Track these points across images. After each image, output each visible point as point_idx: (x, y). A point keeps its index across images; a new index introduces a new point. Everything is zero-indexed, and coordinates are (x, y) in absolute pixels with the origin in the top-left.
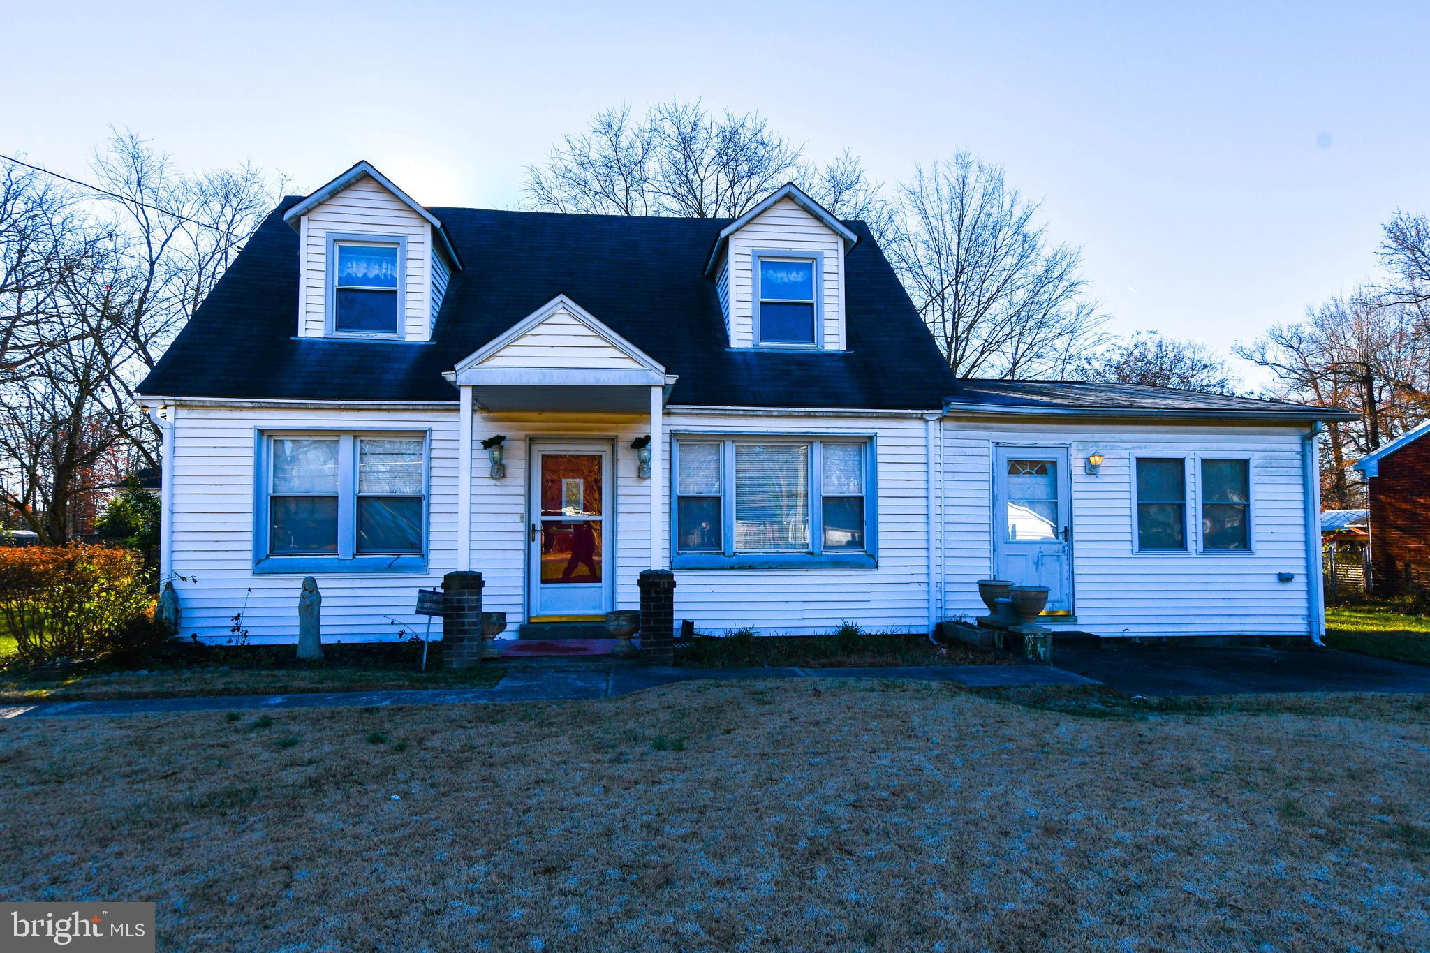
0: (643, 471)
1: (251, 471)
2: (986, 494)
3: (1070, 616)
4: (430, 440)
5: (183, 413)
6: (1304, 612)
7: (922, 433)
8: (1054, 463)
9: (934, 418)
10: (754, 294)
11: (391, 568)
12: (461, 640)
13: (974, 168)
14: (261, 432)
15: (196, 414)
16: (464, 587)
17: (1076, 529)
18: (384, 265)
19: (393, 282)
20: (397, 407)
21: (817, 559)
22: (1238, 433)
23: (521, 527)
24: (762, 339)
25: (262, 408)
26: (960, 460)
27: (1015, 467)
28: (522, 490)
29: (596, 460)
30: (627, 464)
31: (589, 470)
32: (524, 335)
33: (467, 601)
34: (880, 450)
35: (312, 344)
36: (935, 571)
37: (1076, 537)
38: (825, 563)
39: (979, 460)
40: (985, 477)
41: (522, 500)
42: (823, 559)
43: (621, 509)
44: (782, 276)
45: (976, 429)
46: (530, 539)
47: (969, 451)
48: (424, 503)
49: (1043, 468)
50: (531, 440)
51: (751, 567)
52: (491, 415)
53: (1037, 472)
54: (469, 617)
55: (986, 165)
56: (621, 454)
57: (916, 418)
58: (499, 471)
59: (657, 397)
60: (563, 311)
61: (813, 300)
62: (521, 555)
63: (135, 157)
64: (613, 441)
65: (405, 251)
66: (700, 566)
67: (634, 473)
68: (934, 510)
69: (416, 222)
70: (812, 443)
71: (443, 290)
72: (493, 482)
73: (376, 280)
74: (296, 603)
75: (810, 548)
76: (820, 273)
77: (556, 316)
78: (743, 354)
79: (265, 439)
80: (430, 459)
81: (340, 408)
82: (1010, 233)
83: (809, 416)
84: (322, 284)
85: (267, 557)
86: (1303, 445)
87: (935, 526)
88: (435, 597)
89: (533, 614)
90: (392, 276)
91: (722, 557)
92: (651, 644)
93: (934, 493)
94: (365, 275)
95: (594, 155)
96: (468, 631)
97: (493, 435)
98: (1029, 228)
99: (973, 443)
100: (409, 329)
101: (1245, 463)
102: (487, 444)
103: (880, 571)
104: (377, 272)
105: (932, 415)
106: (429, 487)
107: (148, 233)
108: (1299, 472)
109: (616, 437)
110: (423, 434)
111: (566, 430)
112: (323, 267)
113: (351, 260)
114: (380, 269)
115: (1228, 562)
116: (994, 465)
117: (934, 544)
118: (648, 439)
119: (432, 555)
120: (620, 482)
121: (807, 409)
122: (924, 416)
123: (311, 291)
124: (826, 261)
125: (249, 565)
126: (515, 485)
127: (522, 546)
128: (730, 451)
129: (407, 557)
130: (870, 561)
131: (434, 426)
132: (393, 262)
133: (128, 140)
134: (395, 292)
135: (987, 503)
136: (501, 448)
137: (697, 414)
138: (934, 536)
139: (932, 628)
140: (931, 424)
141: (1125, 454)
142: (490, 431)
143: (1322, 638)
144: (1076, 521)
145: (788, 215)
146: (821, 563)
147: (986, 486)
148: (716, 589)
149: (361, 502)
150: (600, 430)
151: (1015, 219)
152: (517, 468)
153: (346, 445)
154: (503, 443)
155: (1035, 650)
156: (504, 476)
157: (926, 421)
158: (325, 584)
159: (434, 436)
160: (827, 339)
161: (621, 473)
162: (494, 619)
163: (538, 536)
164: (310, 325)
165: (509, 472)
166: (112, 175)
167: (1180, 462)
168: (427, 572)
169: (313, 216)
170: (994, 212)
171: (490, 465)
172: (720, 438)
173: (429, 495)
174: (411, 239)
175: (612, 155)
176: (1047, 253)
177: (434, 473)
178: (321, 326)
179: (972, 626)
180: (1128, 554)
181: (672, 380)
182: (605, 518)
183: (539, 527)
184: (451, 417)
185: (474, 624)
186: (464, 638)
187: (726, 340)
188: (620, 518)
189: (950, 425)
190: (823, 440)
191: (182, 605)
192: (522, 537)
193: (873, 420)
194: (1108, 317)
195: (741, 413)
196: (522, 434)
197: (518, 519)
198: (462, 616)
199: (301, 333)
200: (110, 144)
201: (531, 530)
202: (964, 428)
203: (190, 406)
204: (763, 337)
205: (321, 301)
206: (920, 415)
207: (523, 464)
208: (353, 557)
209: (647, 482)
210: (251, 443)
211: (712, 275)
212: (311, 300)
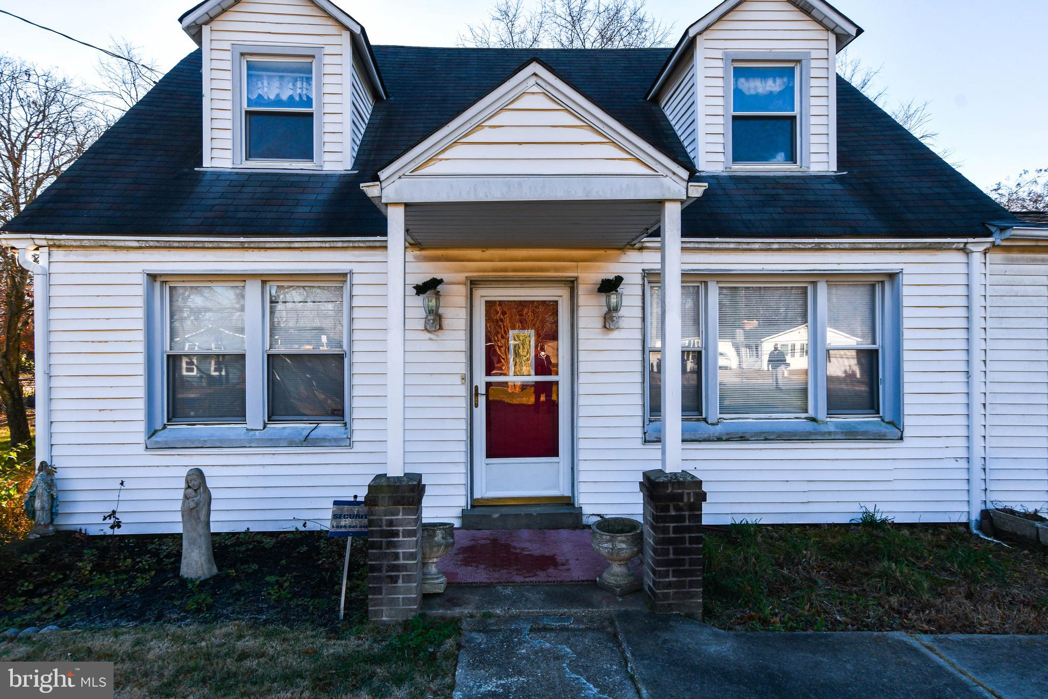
0: (610, 319)
1: (140, 324)
4: (352, 285)
5: (58, 255)
7: (962, 269)
9: (982, 248)
10: (726, 107)
11: (307, 441)
12: (394, 579)
14: (153, 277)
15: (74, 255)
16: (397, 502)
18: (299, 84)
19: (309, 103)
20: (311, 245)
21: (823, 428)
23: (462, 390)
24: (734, 161)
25: (151, 247)
26: (1012, 302)
28: (463, 345)
29: (552, 307)
30: (590, 311)
31: (543, 319)
32: (479, 126)
34: (905, 291)
35: (218, 176)
36: (978, 442)
38: (835, 433)
41: (462, 358)
42: (832, 428)
43: (582, 367)
45: (1034, 262)
46: (472, 405)
47: (1021, 290)
48: (346, 360)
50: (473, 284)
51: (743, 438)
52: (424, 253)
56: (582, 300)
57: (956, 249)
58: (435, 323)
59: (673, 217)
60: (536, 89)
61: (796, 112)
62: (463, 425)
64: (572, 284)
65: (320, 65)
67: (599, 323)
68: (977, 366)
69: (333, 29)
70: (814, 283)
72: (428, 335)
73: (291, 101)
74: (178, 506)
75: (812, 415)
76: (807, 78)
77: (526, 98)
78: (715, 178)
79: (157, 285)
80: (351, 308)
81: (243, 247)
83: (818, 249)
84: (228, 105)
85: (164, 427)
87: (978, 387)
88: (356, 510)
89: (477, 495)
90: (308, 97)
91: (703, 424)
93: (978, 345)
94: (278, 95)
96: (405, 567)
97: (427, 278)
99: (1027, 280)
102: (421, 289)
103: (906, 442)
104: (291, 92)
105: (977, 245)
106: (351, 341)
109: (577, 278)
110: (343, 277)
111: (514, 270)
112: (228, 85)
113: (260, 78)
114: (294, 89)
117: (977, 410)
118: (619, 280)
119: (356, 425)
120: (582, 334)
121: (817, 240)
122: (967, 246)
123: (216, 114)
124: (814, 64)
125: (141, 438)
126: (454, 340)
127: (463, 413)
129: (328, 428)
130: (892, 432)
131: (356, 268)
132: (309, 80)
134: (311, 115)
136: (438, 294)
138: (978, 400)
139: (975, 516)
140: (977, 258)
142: (424, 272)
145: (768, 8)
146: (830, 433)
148: (700, 466)
149: (272, 360)
150: (556, 269)
152: (455, 318)
153: (253, 293)
154: (439, 288)
156: (441, 328)
157: (969, 253)
159: (356, 279)
160: (814, 158)
161: (582, 323)
162: (437, 534)
163: (482, 401)
164: (216, 153)
165: (445, 323)
168: (350, 446)
169: (216, 25)
171: (424, 315)
172: (702, 279)
173: (352, 353)
174: (328, 51)
177: (357, 325)
178: (229, 154)
181: (697, 190)
182: (563, 379)
183: (482, 390)
184: (377, 255)
185: (412, 556)
186: (398, 577)
187: (692, 164)
188: (582, 379)
189: (1000, 256)
190: (830, 279)
192: (463, 403)
193: (897, 253)
195: (732, 246)
196: (461, 276)
197: (458, 380)
198: (394, 545)
199: (207, 163)
201: (473, 393)
202: (1016, 262)
203: (65, 246)
204: (736, 158)
205: (229, 125)
206: (962, 246)
207: (463, 313)
208: (265, 427)
209: (615, 334)
210: (140, 291)
211: (656, 99)
212: (217, 124)
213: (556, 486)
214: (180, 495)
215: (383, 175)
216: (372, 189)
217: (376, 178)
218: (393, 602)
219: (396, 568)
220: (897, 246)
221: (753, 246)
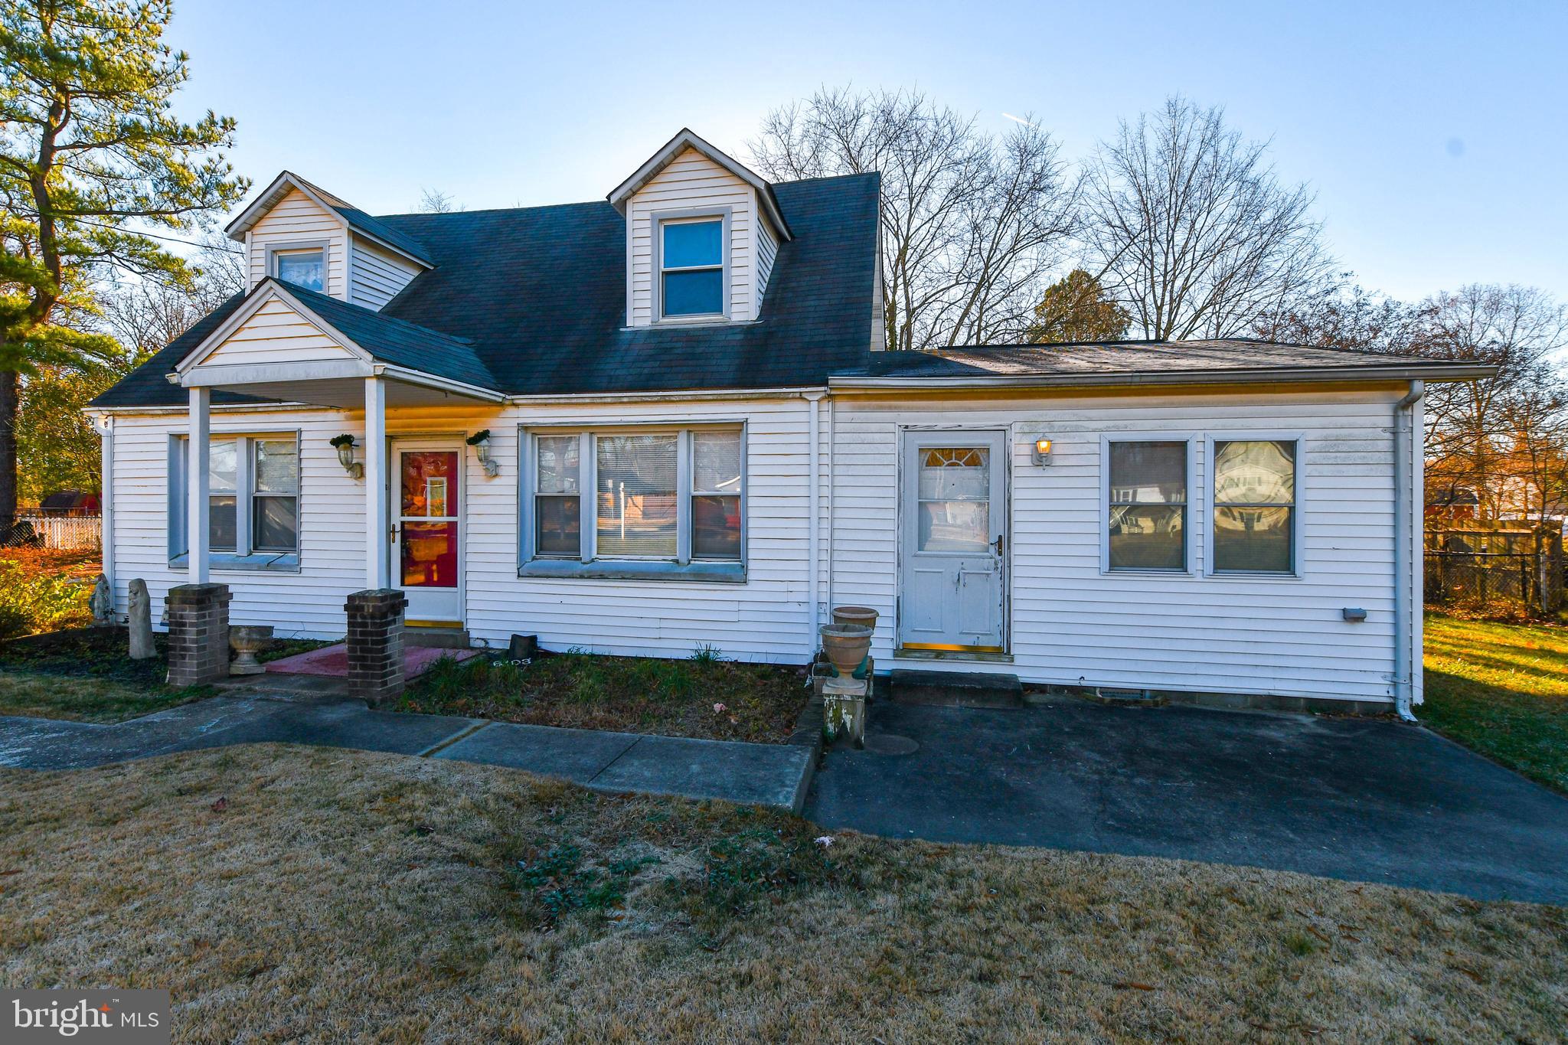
0: (491, 468)
1: (165, 473)
2: (892, 494)
3: (1002, 652)
4: (304, 440)
5: (119, 421)
6: (1387, 667)
7: (803, 417)
8: (987, 452)
9: (817, 397)
10: (656, 264)
11: (270, 566)
12: (183, 657)
14: (177, 437)
15: (127, 422)
16: (185, 601)
17: (1015, 539)
18: (314, 271)
20: (269, 409)
22: (1282, 403)
23: (382, 528)
25: (172, 414)
26: (857, 449)
27: (935, 457)
29: (452, 457)
30: (474, 460)
34: (752, 439)
36: (817, 588)
37: (1016, 550)
39: (881, 449)
40: (889, 472)
43: (470, 510)
45: (881, 409)
46: (389, 541)
47: (869, 437)
49: (972, 458)
50: (391, 438)
51: (602, 577)
52: (352, 413)
53: (967, 464)
54: (190, 634)
56: (469, 450)
57: (794, 398)
58: (353, 470)
60: (275, 298)
61: (722, 265)
65: (327, 255)
66: (550, 573)
67: (483, 472)
68: (817, 512)
71: (394, 290)
72: (354, 482)
75: (677, 557)
76: (729, 232)
79: (182, 443)
80: (300, 459)
85: (187, 552)
86: (1395, 417)
92: (357, 676)
93: (816, 491)
96: (190, 649)
97: (341, 434)
99: (874, 427)
101: (1293, 446)
102: (336, 442)
103: (751, 586)
105: (815, 393)
106: (301, 487)
108: (1389, 458)
115: (1254, 590)
116: (902, 456)
117: (817, 555)
119: (303, 555)
120: (471, 481)
122: (804, 395)
124: (734, 217)
125: (166, 560)
129: (286, 556)
130: (739, 575)
131: (304, 427)
132: (321, 267)
135: (891, 504)
136: (352, 447)
137: (546, 404)
138: (817, 545)
139: (811, 657)
140: (814, 406)
141: (1094, 437)
144: (1015, 528)
147: (891, 483)
148: (566, 600)
149: (256, 501)
150: (450, 425)
153: (241, 448)
154: (352, 442)
157: (808, 402)
159: (304, 436)
160: (736, 309)
161: (471, 471)
163: (398, 537)
165: (365, 471)
167: (1182, 446)
168: (299, 571)
169: (256, 230)
171: (343, 465)
173: (300, 496)
177: (304, 473)
180: (1095, 574)
182: (460, 519)
183: (398, 528)
186: (186, 655)
188: (471, 519)
189: (840, 405)
193: (742, 403)
195: (588, 401)
201: (391, 531)
202: (861, 409)
203: (121, 415)
204: (666, 312)
206: (798, 395)
208: (250, 554)
209: (496, 481)
210: (165, 447)
213: (454, 613)
215: (179, 368)
216: (173, 379)
217: (175, 370)
218: (183, 673)
219: (185, 649)
220: (736, 397)
221: (606, 400)
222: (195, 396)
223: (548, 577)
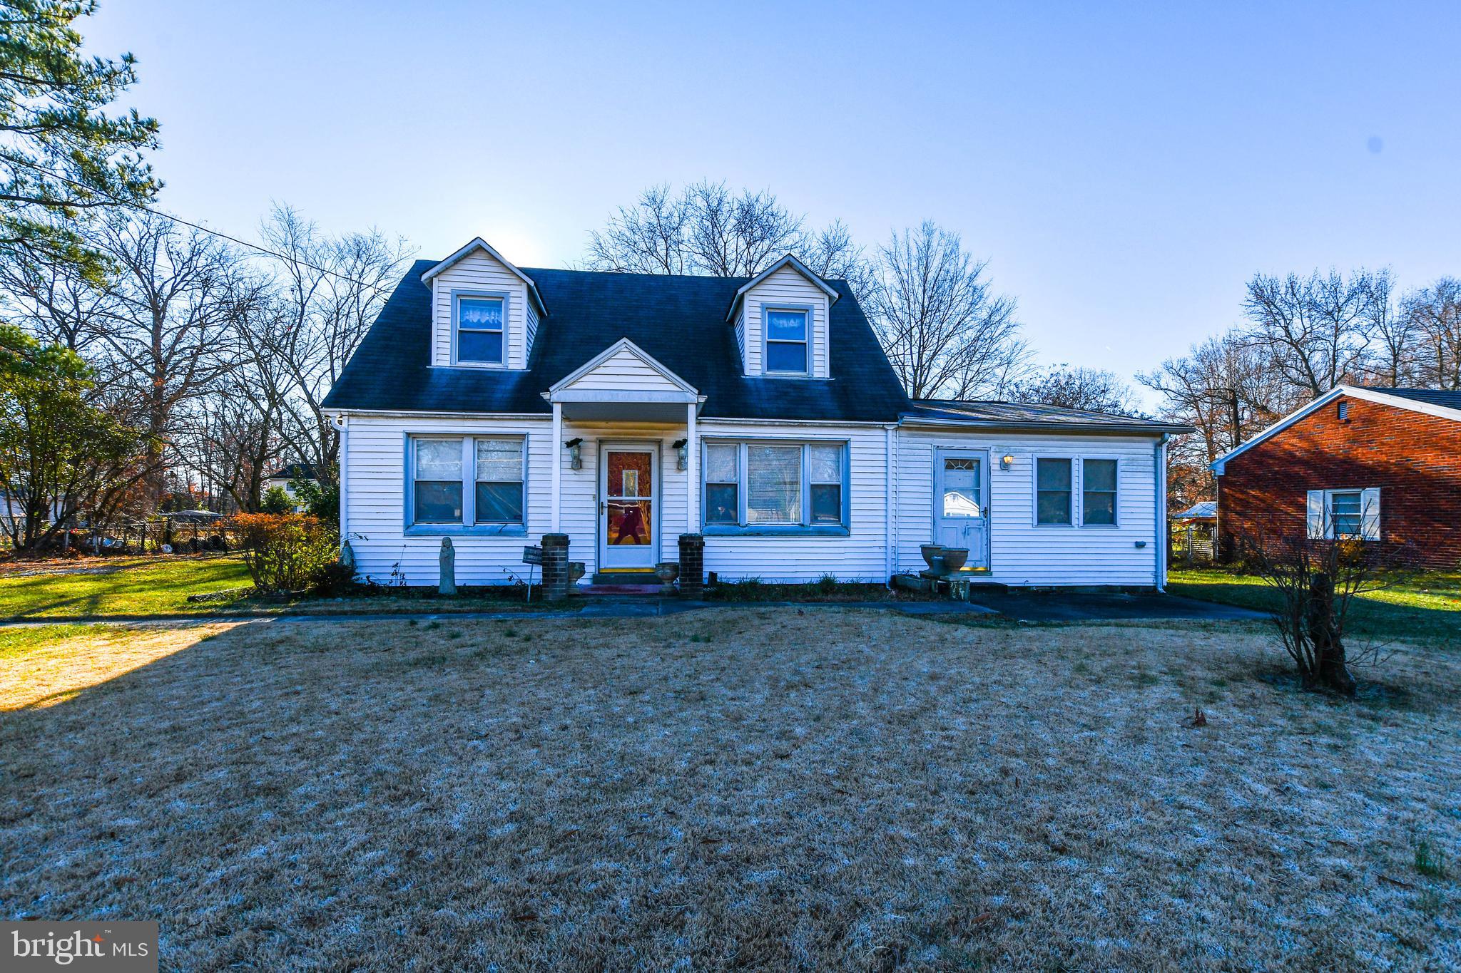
0: (681, 465)
1: (401, 462)
2: (929, 483)
3: (988, 572)
4: (528, 441)
5: (353, 421)
6: (1153, 569)
7: (883, 439)
8: (979, 462)
9: (893, 428)
10: (763, 335)
11: (500, 533)
12: (555, 581)
13: (936, 235)
14: (408, 434)
15: (362, 421)
16: (557, 544)
17: (993, 509)
18: (493, 313)
19: (499, 325)
20: (505, 417)
21: (806, 529)
22: (1110, 441)
23: (594, 504)
24: (769, 369)
25: (409, 417)
26: (912, 458)
27: (951, 464)
28: (594, 478)
29: (647, 456)
30: (669, 458)
31: (642, 463)
32: (598, 367)
33: (557, 554)
34: (852, 451)
35: (442, 371)
36: (891, 538)
37: (993, 515)
38: (812, 532)
39: (924, 458)
40: (928, 471)
41: (594, 485)
42: (812, 529)
43: (665, 492)
44: (783, 323)
45: (924, 436)
46: (600, 513)
47: (917, 452)
48: (524, 486)
49: (968, 464)
50: (601, 442)
51: (758, 534)
52: (573, 423)
53: (967, 468)
54: (560, 565)
55: (946, 232)
56: (665, 452)
57: (879, 428)
58: (578, 464)
59: (692, 411)
60: (625, 349)
61: (806, 341)
62: (594, 524)
63: (290, 223)
64: (659, 443)
65: (508, 303)
66: (722, 533)
67: (674, 466)
68: (891, 495)
69: (516, 282)
70: (803, 445)
71: (535, 330)
72: (574, 472)
73: (487, 324)
74: (438, 557)
75: (802, 522)
76: (811, 321)
77: (621, 353)
78: (754, 380)
79: (411, 439)
80: (528, 455)
81: (464, 418)
82: (964, 285)
83: (801, 425)
84: (448, 327)
85: (413, 524)
86: (1156, 450)
87: (891, 506)
88: (536, 552)
89: (602, 567)
90: (498, 321)
91: (737, 527)
92: (687, 585)
93: (891, 482)
94: (479, 320)
95: (641, 222)
96: (560, 575)
97: (574, 438)
98: (978, 282)
99: (920, 446)
100: (511, 361)
101: (1115, 462)
102: (569, 445)
103: (852, 538)
104: (488, 318)
105: (891, 426)
106: (527, 475)
107: (300, 282)
108: (1152, 469)
109: (662, 440)
110: (523, 437)
111: (626, 434)
112: (448, 315)
113: (469, 310)
114: (490, 316)
115: (1100, 533)
116: (935, 462)
117: (891, 519)
118: (685, 441)
119: (530, 524)
120: (665, 472)
121: (800, 421)
122: (885, 426)
123: (440, 332)
124: (816, 312)
125: (401, 529)
126: (589, 474)
127: (594, 518)
128: (744, 451)
129: (512, 526)
130: (844, 531)
131: (531, 431)
132: (499, 311)
133: (285, 211)
134: (501, 333)
135: (929, 489)
136: (579, 447)
137: (720, 424)
138: (891, 513)
139: (888, 578)
140: (890, 432)
141: (1029, 455)
142: (572, 435)
143: (1164, 588)
144: (993, 503)
145: (788, 277)
146: (809, 532)
147: (929, 477)
148: (734, 550)
149: (479, 485)
150: (651, 434)
151: (967, 275)
152: (590, 461)
153: (468, 446)
154: (580, 444)
155: (957, 592)
156: (581, 467)
157: (887, 430)
158: (457, 543)
159: (531, 438)
160: (816, 369)
161: (665, 466)
162: (577, 567)
163: (606, 511)
164: (440, 357)
165: (584, 464)
166: (273, 238)
167: (1069, 461)
168: (526, 536)
169: (441, 277)
170: (952, 269)
171: (571, 459)
172: (738, 441)
173: (528, 481)
174: (512, 294)
175: (655, 222)
176: (991, 302)
177: (531, 465)
178: (448, 358)
179: (916, 577)
180: (1030, 527)
181: (703, 399)
182: (654, 498)
183: (606, 504)
184: (544, 424)
185: (563, 570)
187: (742, 370)
188: (665, 498)
189: (904, 433)
190: (812, 443)
191: (357, 557)
192: (594, 511)
193: (848, 429)
194: (1035, 352)
196: (594, 437)
197: (591, 498)
198: (555, 564)
199: (434, 363)
200: (272, 214)
201: (600, 507)
202: (913, 436)
203: (360, 416)
205: (448, 339)
206: (882, 426)
207: (594, 459)
208: (474, 524)
209: (685, 473)
210: (402, 442)
211: (732, 321)
212: (441, 339)
213: (649, 562)
214: (439, 550)
215: (551, 389)
216: (546, 396)
217: (549, 390)
218: (554, 591)
219: (556, 575)
222: (557, 409)
223: (722, 536)
